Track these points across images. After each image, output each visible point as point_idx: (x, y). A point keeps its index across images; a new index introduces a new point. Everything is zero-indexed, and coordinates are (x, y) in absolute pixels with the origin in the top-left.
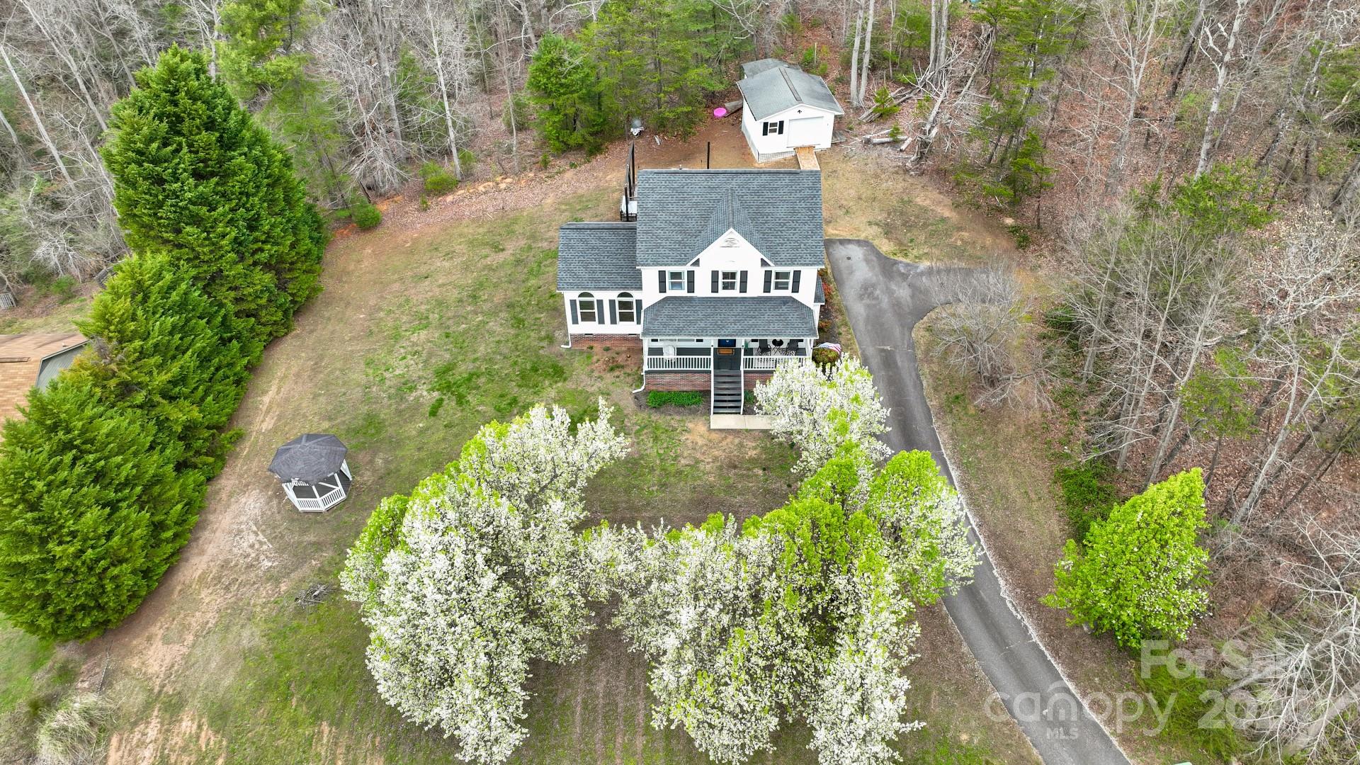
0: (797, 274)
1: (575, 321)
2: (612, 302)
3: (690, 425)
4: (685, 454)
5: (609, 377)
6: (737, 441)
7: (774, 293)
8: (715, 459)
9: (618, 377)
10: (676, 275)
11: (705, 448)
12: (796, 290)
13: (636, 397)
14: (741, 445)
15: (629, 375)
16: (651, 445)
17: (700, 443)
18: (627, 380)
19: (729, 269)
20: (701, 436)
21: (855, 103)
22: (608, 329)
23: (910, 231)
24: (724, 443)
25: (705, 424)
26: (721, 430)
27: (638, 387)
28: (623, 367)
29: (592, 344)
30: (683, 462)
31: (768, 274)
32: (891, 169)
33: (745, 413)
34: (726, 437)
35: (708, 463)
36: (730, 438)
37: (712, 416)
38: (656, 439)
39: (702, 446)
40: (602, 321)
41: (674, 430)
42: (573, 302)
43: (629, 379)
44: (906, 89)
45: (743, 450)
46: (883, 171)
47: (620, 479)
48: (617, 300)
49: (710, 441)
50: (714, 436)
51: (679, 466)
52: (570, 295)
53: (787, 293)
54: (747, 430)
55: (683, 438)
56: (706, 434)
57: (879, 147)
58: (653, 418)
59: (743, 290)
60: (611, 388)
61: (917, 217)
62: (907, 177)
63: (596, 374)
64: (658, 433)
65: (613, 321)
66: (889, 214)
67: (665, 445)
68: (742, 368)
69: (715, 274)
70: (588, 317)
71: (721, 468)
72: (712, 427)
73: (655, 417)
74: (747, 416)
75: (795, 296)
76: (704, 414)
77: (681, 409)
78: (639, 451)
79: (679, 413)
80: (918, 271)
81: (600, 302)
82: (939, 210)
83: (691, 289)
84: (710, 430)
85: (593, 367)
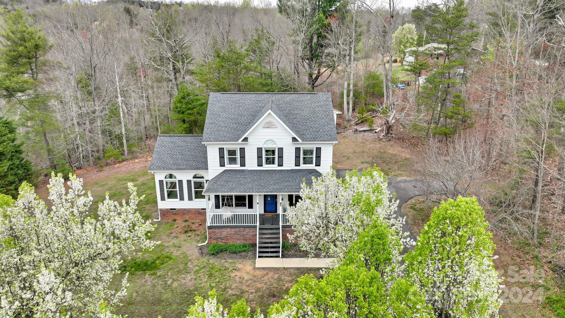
0: (319, 150)
1: (163, 199)
2: (189, 182)
3: (240, 266)
4: (233, 287)
5: (183, 237)
6: (276, 276)
7: (303, 166)
8: (258, 290)
9: (190, 236)
10: (232, 153)
11: (250, 282)
12: (318, 164)
13: (201, 248)
14: (279, 279)
15: (198, 235)
16: (206, 280)
17: (246, 278)
18: (196, 238)
19: (270, 146)
20: (248, 273)
21: (347, 118)
22: (186, 204)
23: (387, 165)
24: (266, 278)
25: (251, 265)
26: (263, 269)
27: (204, 242)
28: (195, 231)
29: (175, 217)
30: (230, 292)
31: (298, 150)
32: (371, 140)
33: (283, 256)
34: (267, 274)
35: (252, 293)
36: (271, 274)
37: (258, 259)
38: (210, 276)
39: (247, 281)
40: (182, 199)
41: (226, 269)
42: (161, 182)
43: (198, 238)
44: (374, 113)
45: (281, 283)
46: (367, 141)
47: (174, 307)
48: (193, 181)
49: (254, 276)
50: (258, 273)
51: (227, 295)
52: (160, 176)
53: (312, 166)
54: (284, 268)
55: (233, 275)
56: (252, 272)
57: (363, 133)
58: (211, 261)
59: (281, 164)
60: (182, 243)
61: (391, 159)
62: (381, 142)
63: (174, 235)
64: (213, 272)
65: (190, 199)
66: (373, 158)
67: (217, 280)
68: (281, 224)
69: (259, 150)
70: (171, 195)
71: (262, 297)
72: (256, 266)
73: (212, 260)
74: (285, 259)
75: (317, 168)
76: (252, 258)
77: (234, 255)
78: (194, 285)
79: (232, 258)
80: (397, 181)
81: (181, 182)
82: (403, 155)
83: (243, 164)
84: (255, 269)
85: (173, 231)
